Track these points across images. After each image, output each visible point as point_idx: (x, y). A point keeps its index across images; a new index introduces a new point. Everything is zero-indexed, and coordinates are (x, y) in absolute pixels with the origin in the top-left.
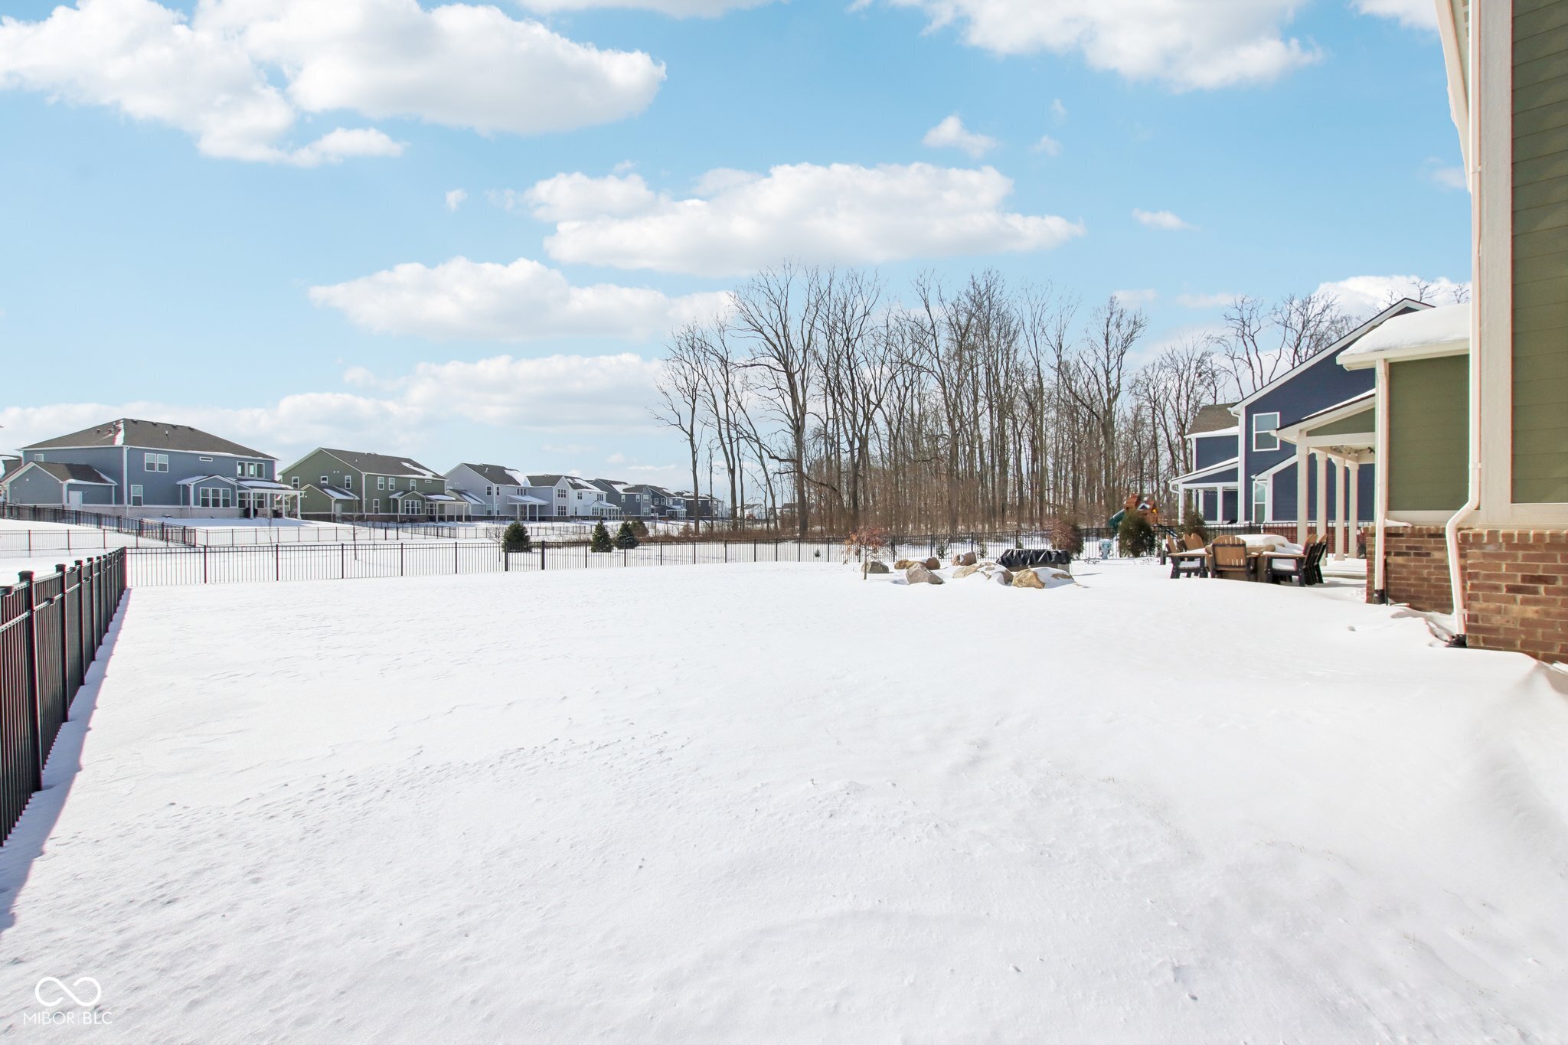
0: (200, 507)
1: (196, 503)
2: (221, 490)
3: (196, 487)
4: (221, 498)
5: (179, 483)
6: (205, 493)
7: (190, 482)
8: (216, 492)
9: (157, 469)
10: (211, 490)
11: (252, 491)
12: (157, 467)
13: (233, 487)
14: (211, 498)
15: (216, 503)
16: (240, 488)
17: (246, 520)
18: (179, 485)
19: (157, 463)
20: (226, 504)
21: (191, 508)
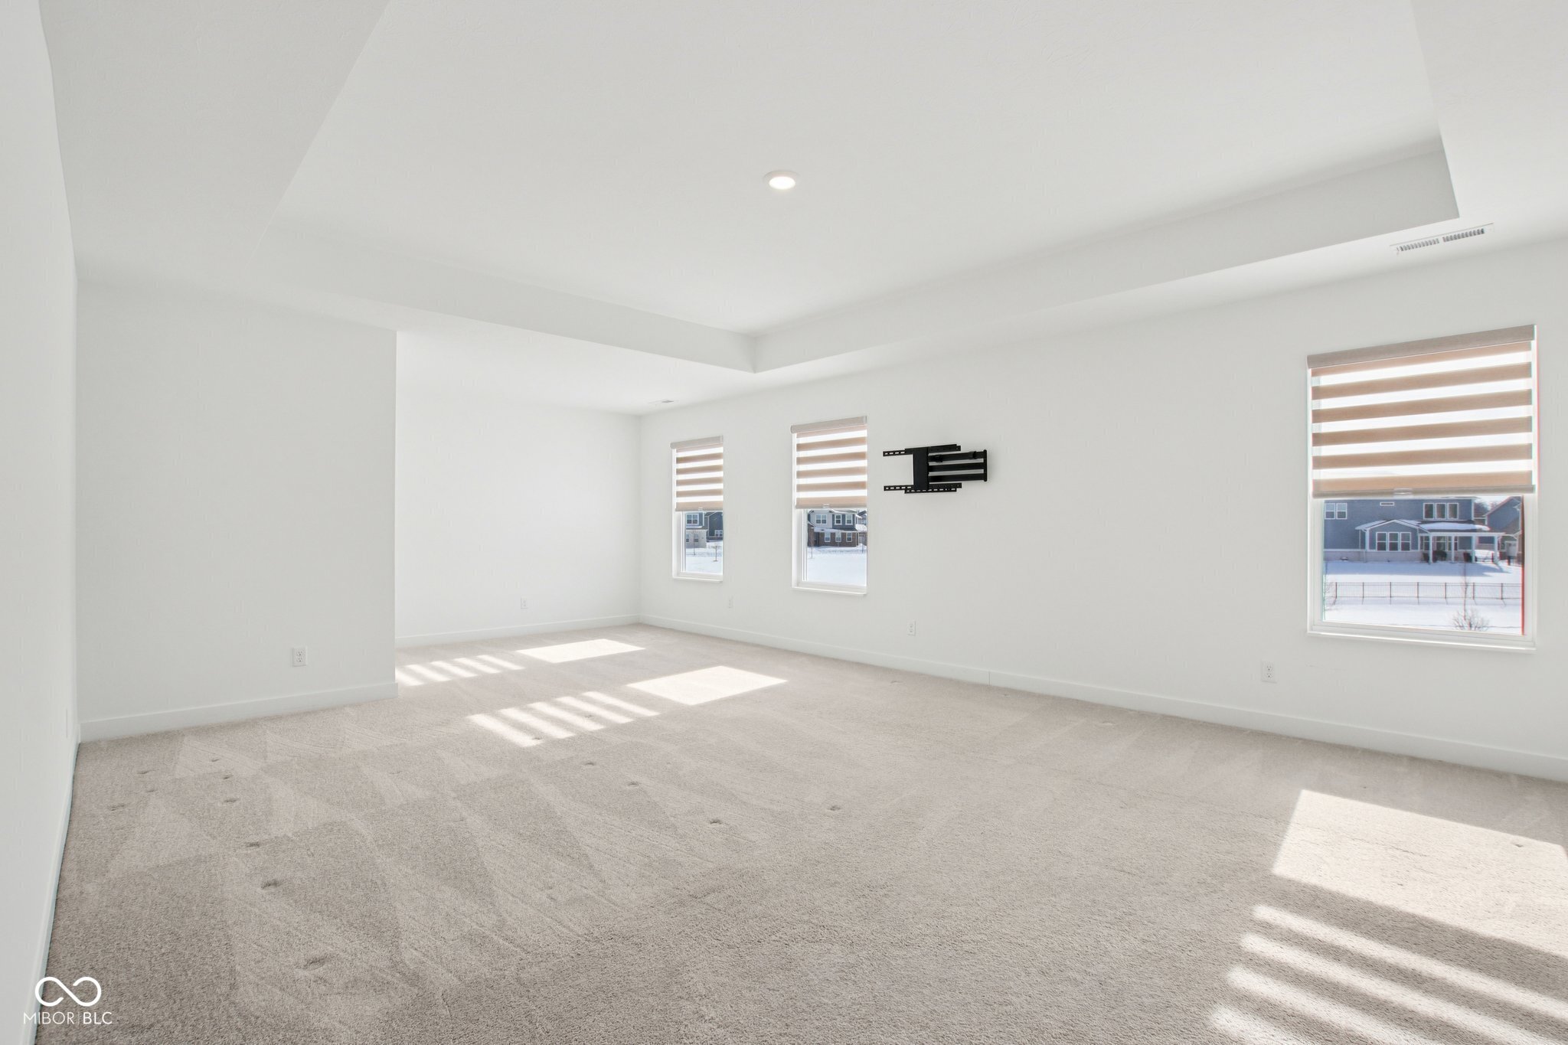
0: (1376, 550)
1: (1372, 546)
2: (1400, 534)
3: (1372, 532)
4: (1400, 542)
5: (1358, 528)
6: (1382, 537)
7: (1366, 528)
8: (1394, 537)
9: (1336, 517)
10: (1388, 534)
11: (1432, 535)
12: (1336, 515)
13: (1414, 531)
14: (1388, 542)
15: (1394, 547)
16: (1422, 531)
17: (1425, 565)
18: (1358, 531)
19: (1336, 511)
20: (1405, 547)
21: (1366, 552)
